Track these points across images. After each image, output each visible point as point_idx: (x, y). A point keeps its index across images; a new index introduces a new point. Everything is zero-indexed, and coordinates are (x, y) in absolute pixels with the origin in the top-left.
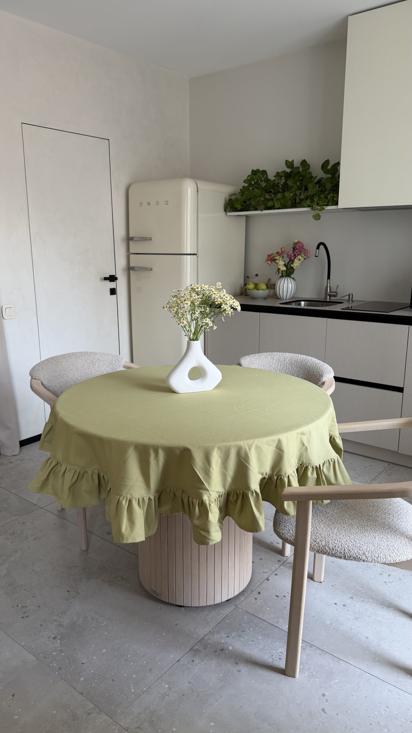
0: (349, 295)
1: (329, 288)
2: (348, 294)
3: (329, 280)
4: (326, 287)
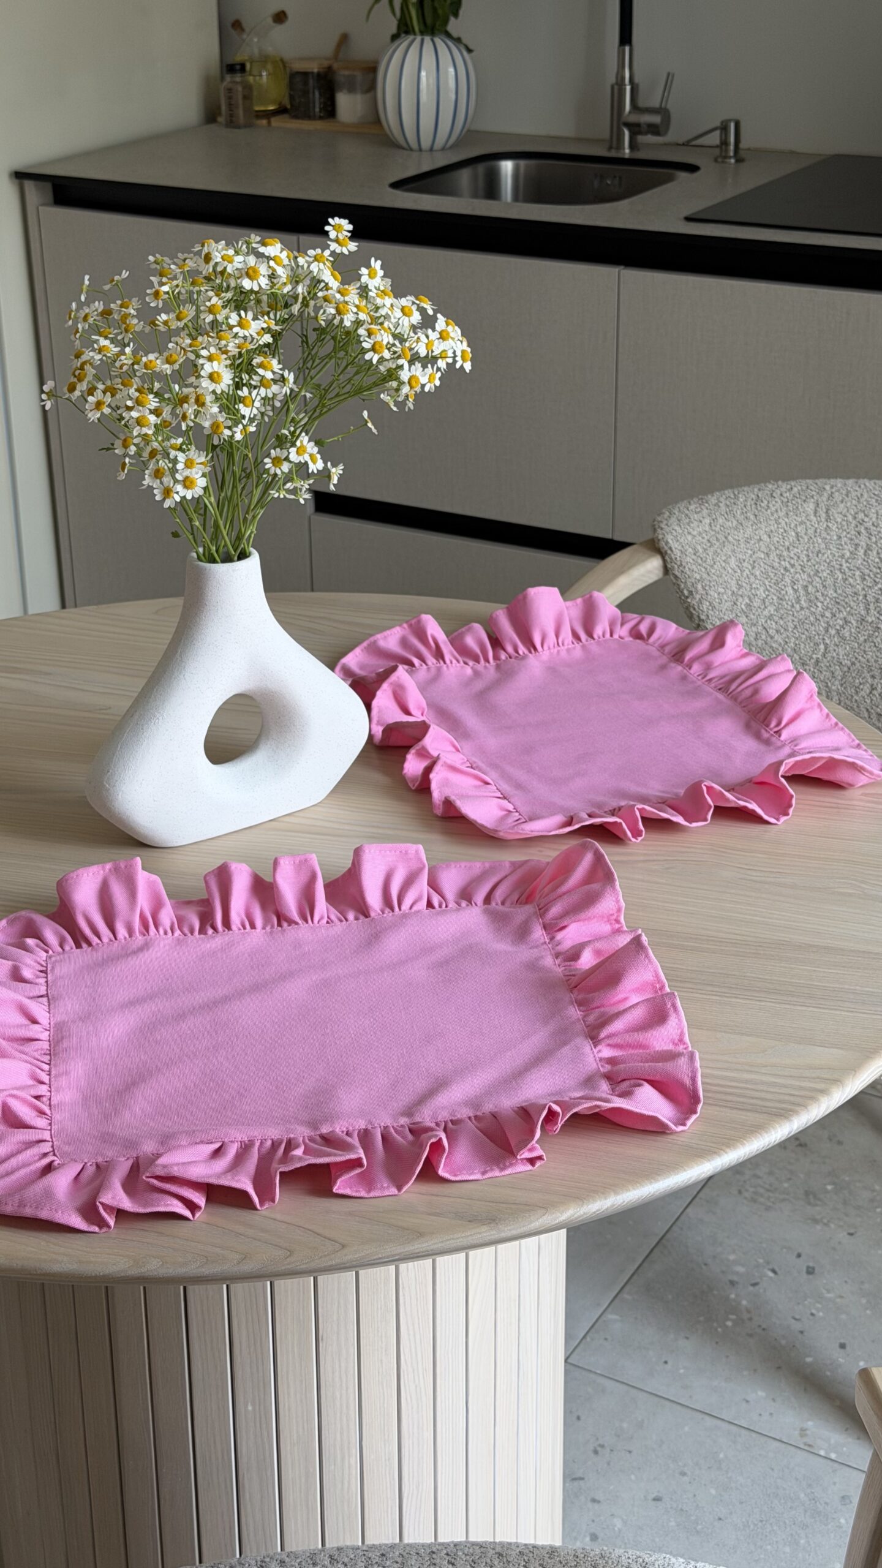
0: (724, 128)
1: (628, 88)
2: (718, 124)
3: (627, 49)
4: (612, 87)
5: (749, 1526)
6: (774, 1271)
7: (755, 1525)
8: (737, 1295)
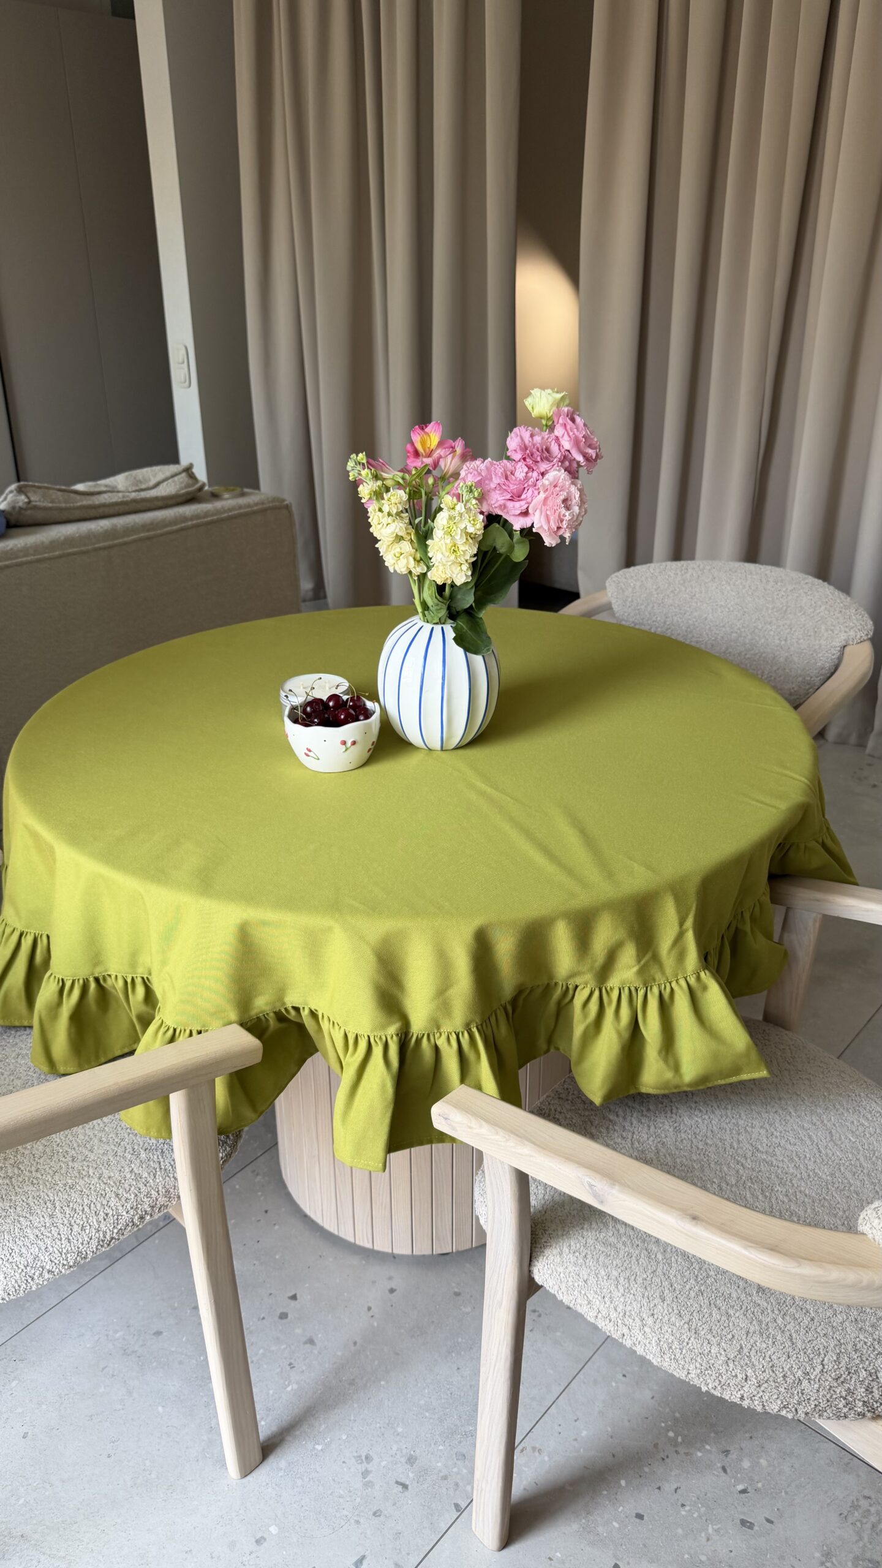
5: (448, 1384)
6: (744, 1491)
7: (448, 1389)
8: (710, 1452)
